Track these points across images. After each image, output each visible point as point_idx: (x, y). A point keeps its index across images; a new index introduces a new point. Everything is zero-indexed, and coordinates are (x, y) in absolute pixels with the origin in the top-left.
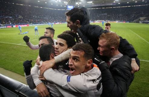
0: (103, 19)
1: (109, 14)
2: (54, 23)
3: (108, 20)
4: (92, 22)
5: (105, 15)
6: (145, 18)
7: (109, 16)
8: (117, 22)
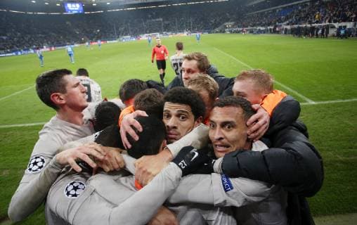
0: (155, 31)
1: (167, 20)
2: (34, 49)
3: (168, 31)
4: (134, 39)
5: (158, 21)
6: (232, 23)
7: (167, 22)
8: (185, 34)
